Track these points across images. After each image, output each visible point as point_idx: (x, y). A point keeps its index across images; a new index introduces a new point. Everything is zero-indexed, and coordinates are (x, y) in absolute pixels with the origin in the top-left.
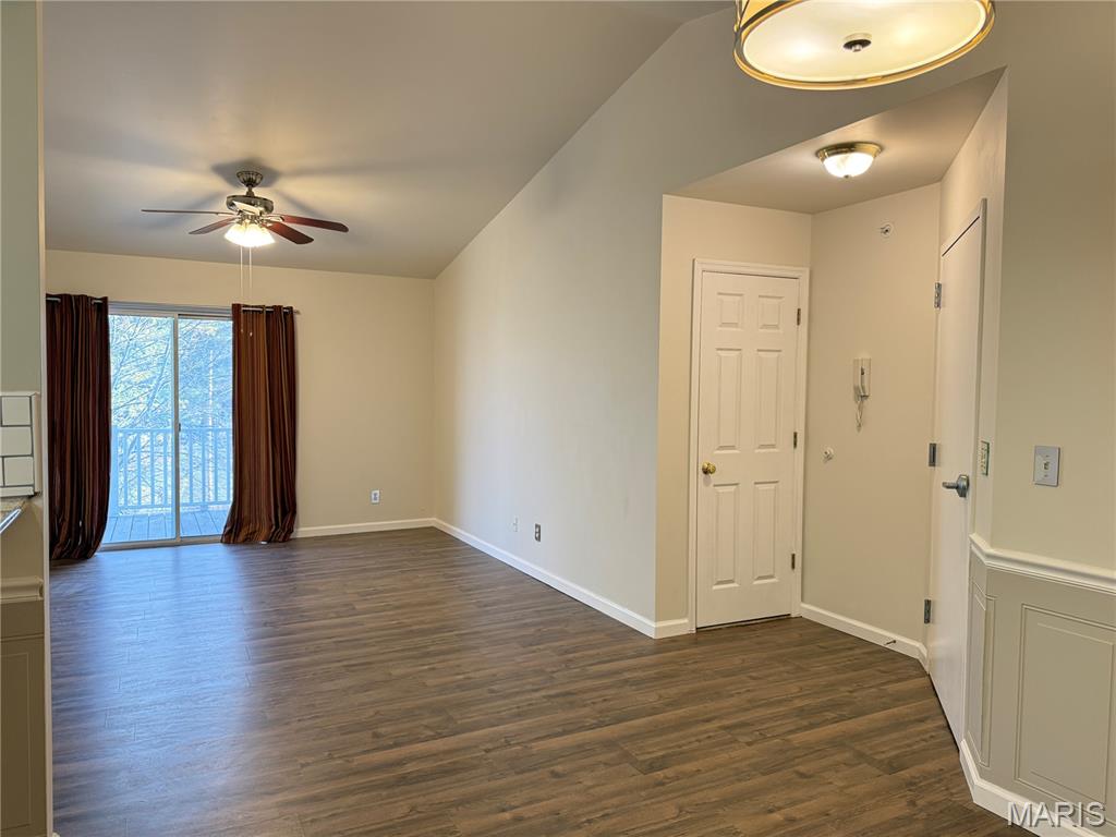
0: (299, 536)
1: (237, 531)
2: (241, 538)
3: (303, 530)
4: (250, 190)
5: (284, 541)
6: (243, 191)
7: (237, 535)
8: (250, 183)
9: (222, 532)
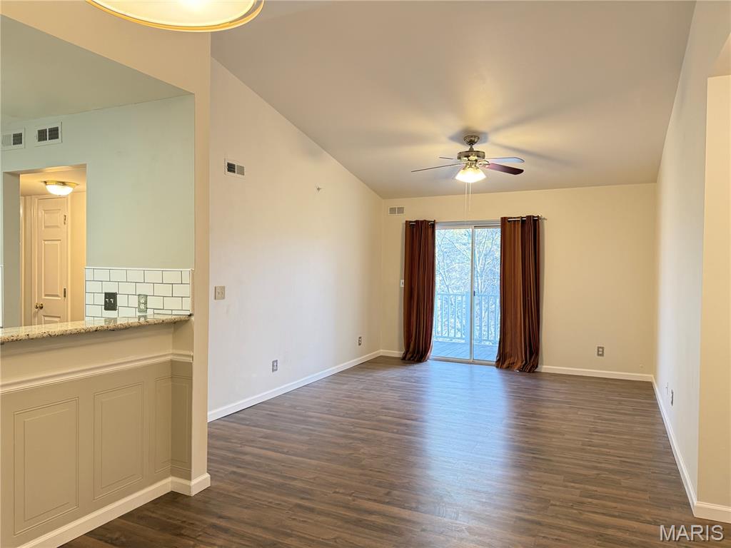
0: (543, 371)
1: (503, 361)
2: (505, 366)
3: (546, 367)
4: (471, 147)
5: (529, 372)
6: (467, 148)
7: (503, 363)
8: (471, 143)
9: (495, 360)
